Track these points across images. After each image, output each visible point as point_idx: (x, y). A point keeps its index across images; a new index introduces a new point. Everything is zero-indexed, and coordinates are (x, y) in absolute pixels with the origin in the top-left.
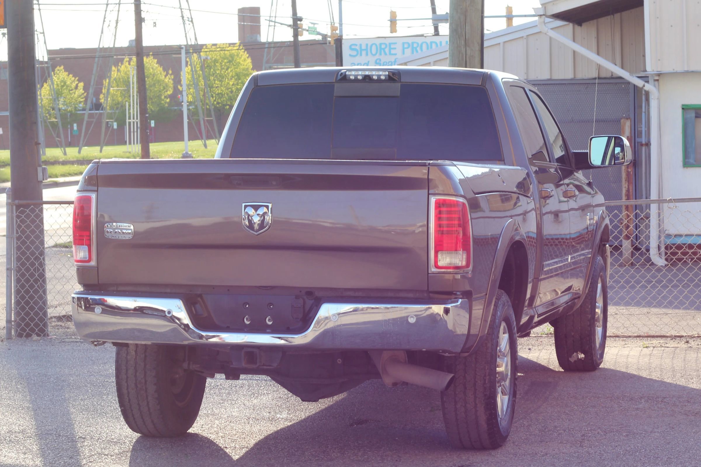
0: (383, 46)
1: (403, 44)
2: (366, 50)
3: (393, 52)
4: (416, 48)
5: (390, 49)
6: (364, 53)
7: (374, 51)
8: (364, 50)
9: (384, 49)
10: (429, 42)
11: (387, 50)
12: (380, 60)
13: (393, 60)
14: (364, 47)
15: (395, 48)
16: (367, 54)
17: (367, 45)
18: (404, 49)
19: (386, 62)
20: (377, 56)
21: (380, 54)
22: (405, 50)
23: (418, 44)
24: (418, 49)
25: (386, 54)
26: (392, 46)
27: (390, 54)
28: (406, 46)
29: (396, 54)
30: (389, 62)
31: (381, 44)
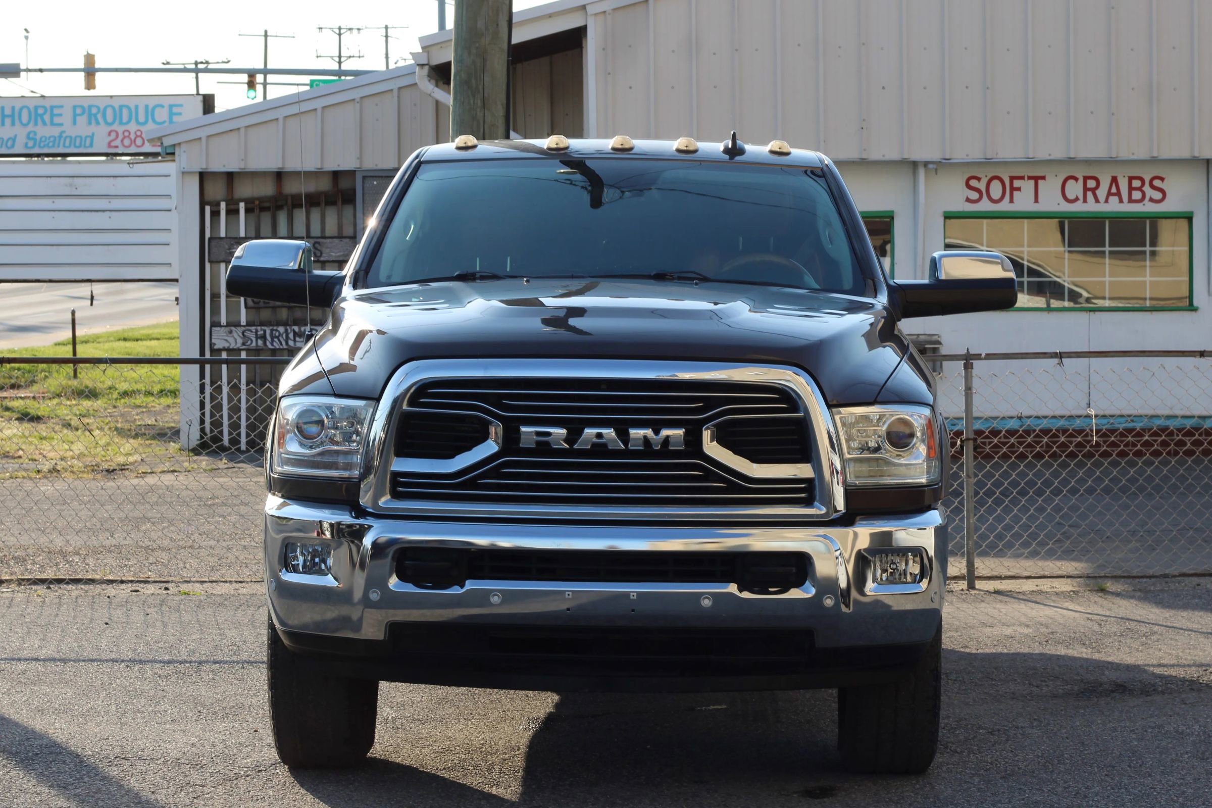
0: (40, 111)
1: (75, 107)
2: (12, 116)
3: (57, 120)
4: (95, 115)
5: (52, 116)
6: (8, 121)
7: (25, 119)
8: (8, 116)
9: (42, 116)
10: (117, 106)
11: (47, 118)
12: (35, 134)
13: (57, 135)
14: (8, 112)
15: (60, 115)
16: (13, 124)
17: (13, 108)
18: (75, 115)
19: (46, 137)
20: (31, 128)
21: (36, 124)
22: (78, 118)
23: (98, 107)
24: (99, 116)
25: (44, 124)
26: (56, 111)
27: (52, 124)
28: (79, 111)
29: (61, 125)
30: (50, 137)
31: (36, 108)
